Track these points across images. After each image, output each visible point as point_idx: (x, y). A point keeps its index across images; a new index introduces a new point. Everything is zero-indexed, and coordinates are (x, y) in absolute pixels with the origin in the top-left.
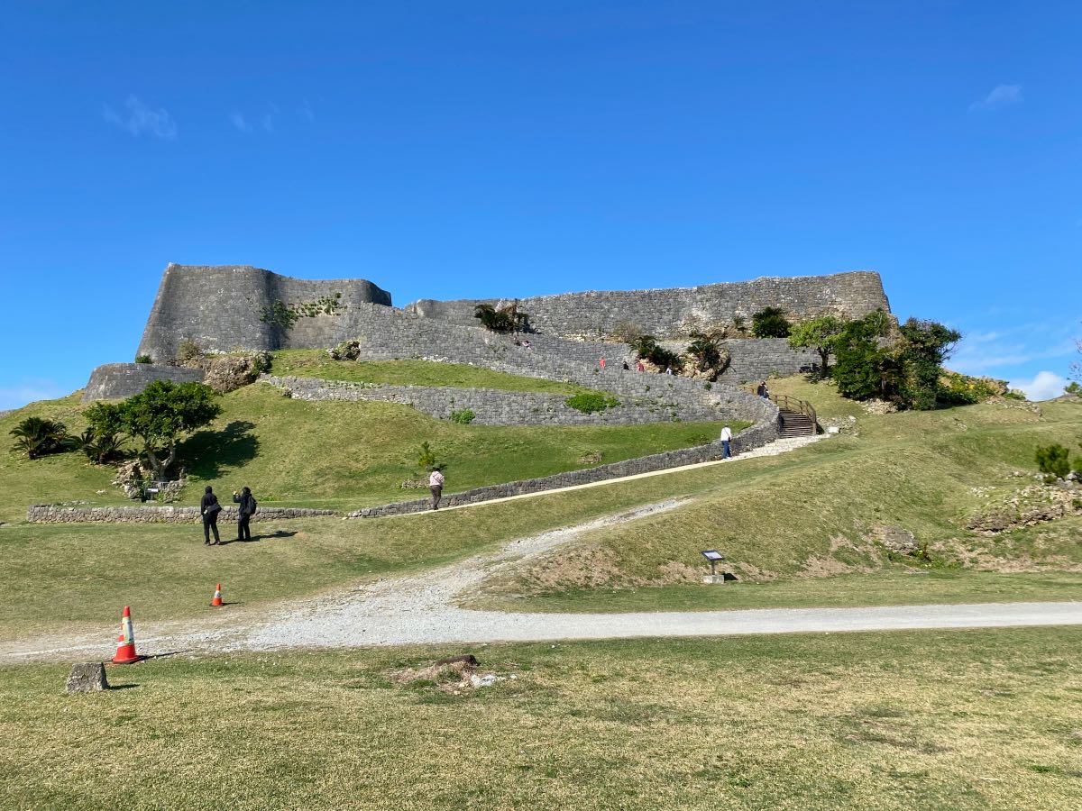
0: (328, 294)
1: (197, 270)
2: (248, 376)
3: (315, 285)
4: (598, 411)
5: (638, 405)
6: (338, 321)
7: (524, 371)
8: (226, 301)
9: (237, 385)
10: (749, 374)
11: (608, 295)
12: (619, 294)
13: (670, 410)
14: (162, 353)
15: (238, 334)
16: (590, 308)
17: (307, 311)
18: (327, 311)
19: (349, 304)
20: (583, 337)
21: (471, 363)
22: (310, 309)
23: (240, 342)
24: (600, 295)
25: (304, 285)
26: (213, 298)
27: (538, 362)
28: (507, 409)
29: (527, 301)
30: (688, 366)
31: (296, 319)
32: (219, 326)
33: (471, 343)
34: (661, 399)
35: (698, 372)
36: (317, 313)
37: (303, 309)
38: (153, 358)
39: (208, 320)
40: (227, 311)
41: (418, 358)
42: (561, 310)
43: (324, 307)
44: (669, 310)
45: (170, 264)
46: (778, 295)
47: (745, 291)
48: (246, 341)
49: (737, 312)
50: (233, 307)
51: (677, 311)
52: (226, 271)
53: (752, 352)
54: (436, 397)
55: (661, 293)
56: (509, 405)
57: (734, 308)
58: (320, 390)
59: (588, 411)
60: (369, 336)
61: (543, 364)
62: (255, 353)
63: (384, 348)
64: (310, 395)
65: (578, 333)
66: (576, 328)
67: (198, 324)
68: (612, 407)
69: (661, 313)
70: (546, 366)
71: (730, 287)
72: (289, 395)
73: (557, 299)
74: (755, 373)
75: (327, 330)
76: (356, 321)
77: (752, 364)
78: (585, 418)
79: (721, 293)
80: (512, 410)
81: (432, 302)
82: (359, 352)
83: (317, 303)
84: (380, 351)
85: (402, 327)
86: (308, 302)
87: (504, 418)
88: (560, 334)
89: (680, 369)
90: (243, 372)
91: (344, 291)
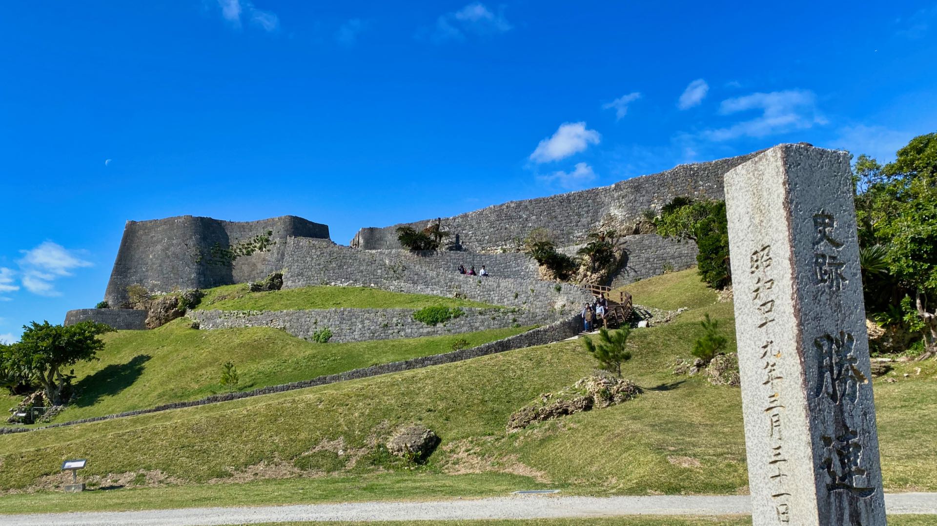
0: (262, 233)
1: (149, 224)
2: (176, 312)
3: (251, 226)
4: (442, 321)
5: (481, 313)
6: (268, 256)
7: (419, 288)
8: (167, 249)
9: (167, 320)
10: (643, 271)
11: (527, 204)
12: (538, 201)
13: (511, 317)
14: (117, 299)
15: (176, 276)
16: (510, 218)
17: (244, 251)
18: (261, 249)
19: (277, 240)
20: (502, 249)
21: (372, 285)
22: (246, 248)
23: (177, 283)
24: (519, 205)
25: (244, 228)
26: (159, 247)
27: (432, 278)
28: (360, 326)
29: (454, 219)
30: (582, 269)
31: (235, 258)
32: (162, 271)
33: (373, 265)
34: (525, 306)
35: (589, 273)
36: (253, 251)
37: (240, 249)
38: (110, 303)
39: (155, 267)
40: (169, 257)
41: (327, 284)
42: (484, 224)
43: (258, 245)
44: (587, 212)
45: (127, 222)
46: (696, 182)
47: (662, 182)
48: (183, 282)
49: (653, 205)
50: (174, 253)
51: (596, 212)
52: (169, 222)
53: (650, 248)
54: (303, 320)
55: (580, 195)
56: (362, 322)
57: (650, 202)
58: (219, 321)
59: (434, 323)
60: (290, 267)
61: (437, 280)
62: (184, 291)
63: (300, 277)
64: (211, 325)
65: (498, 246)
66: (496, 241)
67: (147, 271)
68: (455, 317)
69: (579, 215)
70: (439, 282)
71: (647, 180)
72: (196, 327)
73: (481, 213)
74: (650, 269)
75: (260, 266)
76: (283, 255)
77: (648, 260)
78: (429, 329)
79: (637, 187)
80: (364, 327)
81: (372, 230)
82: (282, 283)
83: (253, 242)
84: (297, 281)
85: (315, 256)
86: (244, 242)
87: (356, 335)
88: (483, 249)
89: (574, 273)
90: (173, 309)
91: (274, 228)
